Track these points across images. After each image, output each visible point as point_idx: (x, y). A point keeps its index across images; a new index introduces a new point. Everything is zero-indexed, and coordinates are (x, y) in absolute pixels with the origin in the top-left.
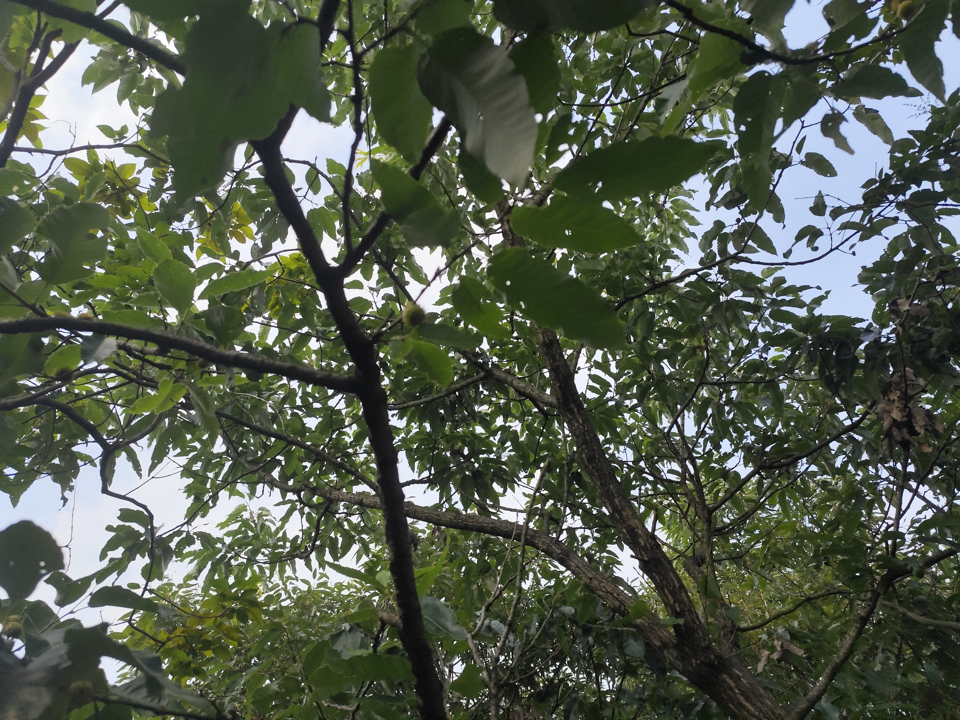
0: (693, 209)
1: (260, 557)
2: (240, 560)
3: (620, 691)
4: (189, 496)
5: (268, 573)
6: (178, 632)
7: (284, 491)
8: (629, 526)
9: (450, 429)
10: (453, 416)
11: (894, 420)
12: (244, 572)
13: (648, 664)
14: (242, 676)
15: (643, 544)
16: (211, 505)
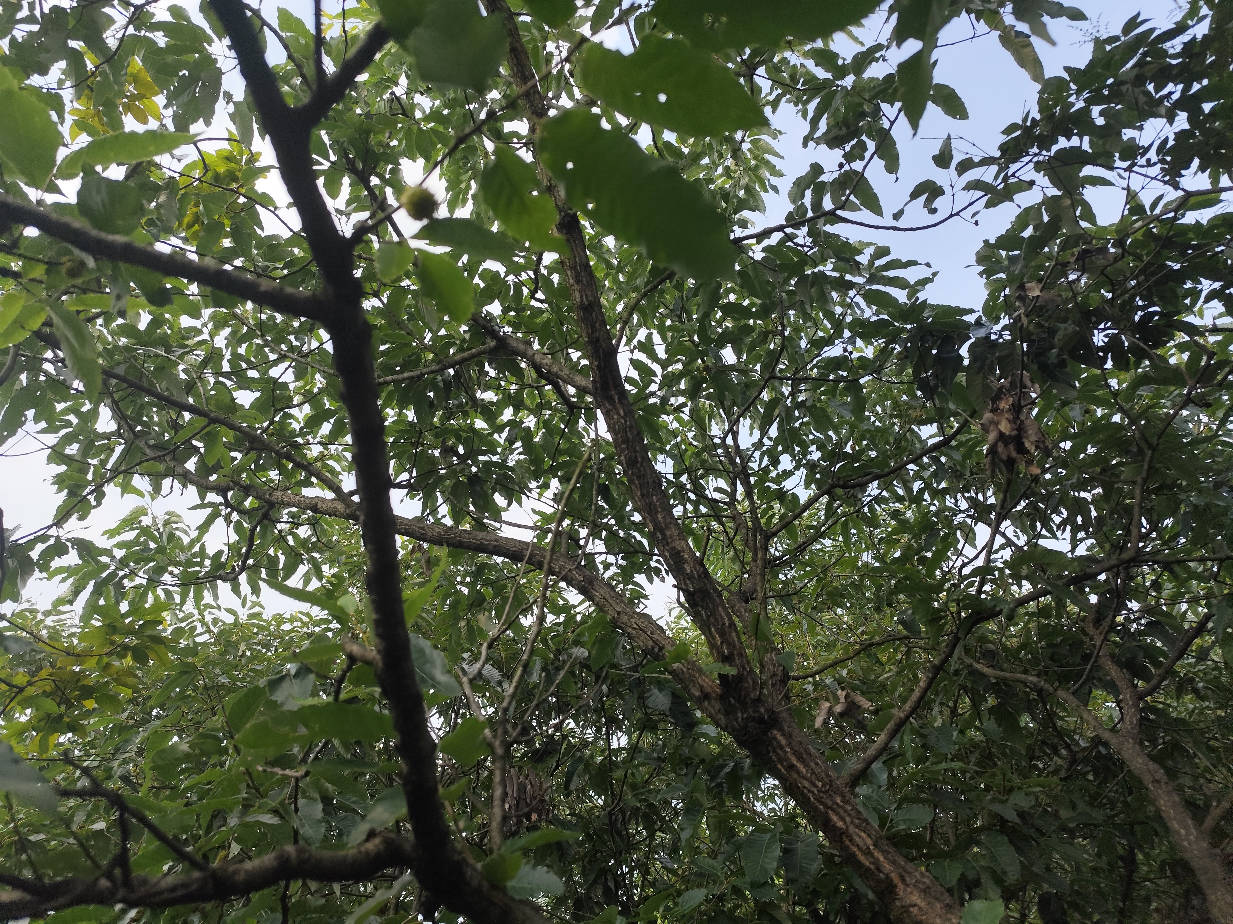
0: (776, 154)
1: (166, 577)
2: (138, 581)
3: (633, 749)
4: (60, 490)
5: (178, 599)
6: (44, 674)
7: (203, 489)
8: (674, 548)
9: (441, 419)
10: (447, 402)
11: (1001, 435)
12: (143, 597)
13: (673, 718)
14: (139, 732)
15: (689, 571)
16: (94, 503)
